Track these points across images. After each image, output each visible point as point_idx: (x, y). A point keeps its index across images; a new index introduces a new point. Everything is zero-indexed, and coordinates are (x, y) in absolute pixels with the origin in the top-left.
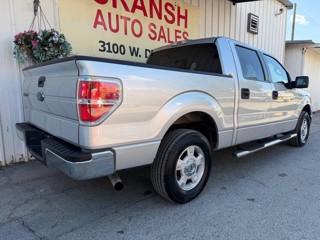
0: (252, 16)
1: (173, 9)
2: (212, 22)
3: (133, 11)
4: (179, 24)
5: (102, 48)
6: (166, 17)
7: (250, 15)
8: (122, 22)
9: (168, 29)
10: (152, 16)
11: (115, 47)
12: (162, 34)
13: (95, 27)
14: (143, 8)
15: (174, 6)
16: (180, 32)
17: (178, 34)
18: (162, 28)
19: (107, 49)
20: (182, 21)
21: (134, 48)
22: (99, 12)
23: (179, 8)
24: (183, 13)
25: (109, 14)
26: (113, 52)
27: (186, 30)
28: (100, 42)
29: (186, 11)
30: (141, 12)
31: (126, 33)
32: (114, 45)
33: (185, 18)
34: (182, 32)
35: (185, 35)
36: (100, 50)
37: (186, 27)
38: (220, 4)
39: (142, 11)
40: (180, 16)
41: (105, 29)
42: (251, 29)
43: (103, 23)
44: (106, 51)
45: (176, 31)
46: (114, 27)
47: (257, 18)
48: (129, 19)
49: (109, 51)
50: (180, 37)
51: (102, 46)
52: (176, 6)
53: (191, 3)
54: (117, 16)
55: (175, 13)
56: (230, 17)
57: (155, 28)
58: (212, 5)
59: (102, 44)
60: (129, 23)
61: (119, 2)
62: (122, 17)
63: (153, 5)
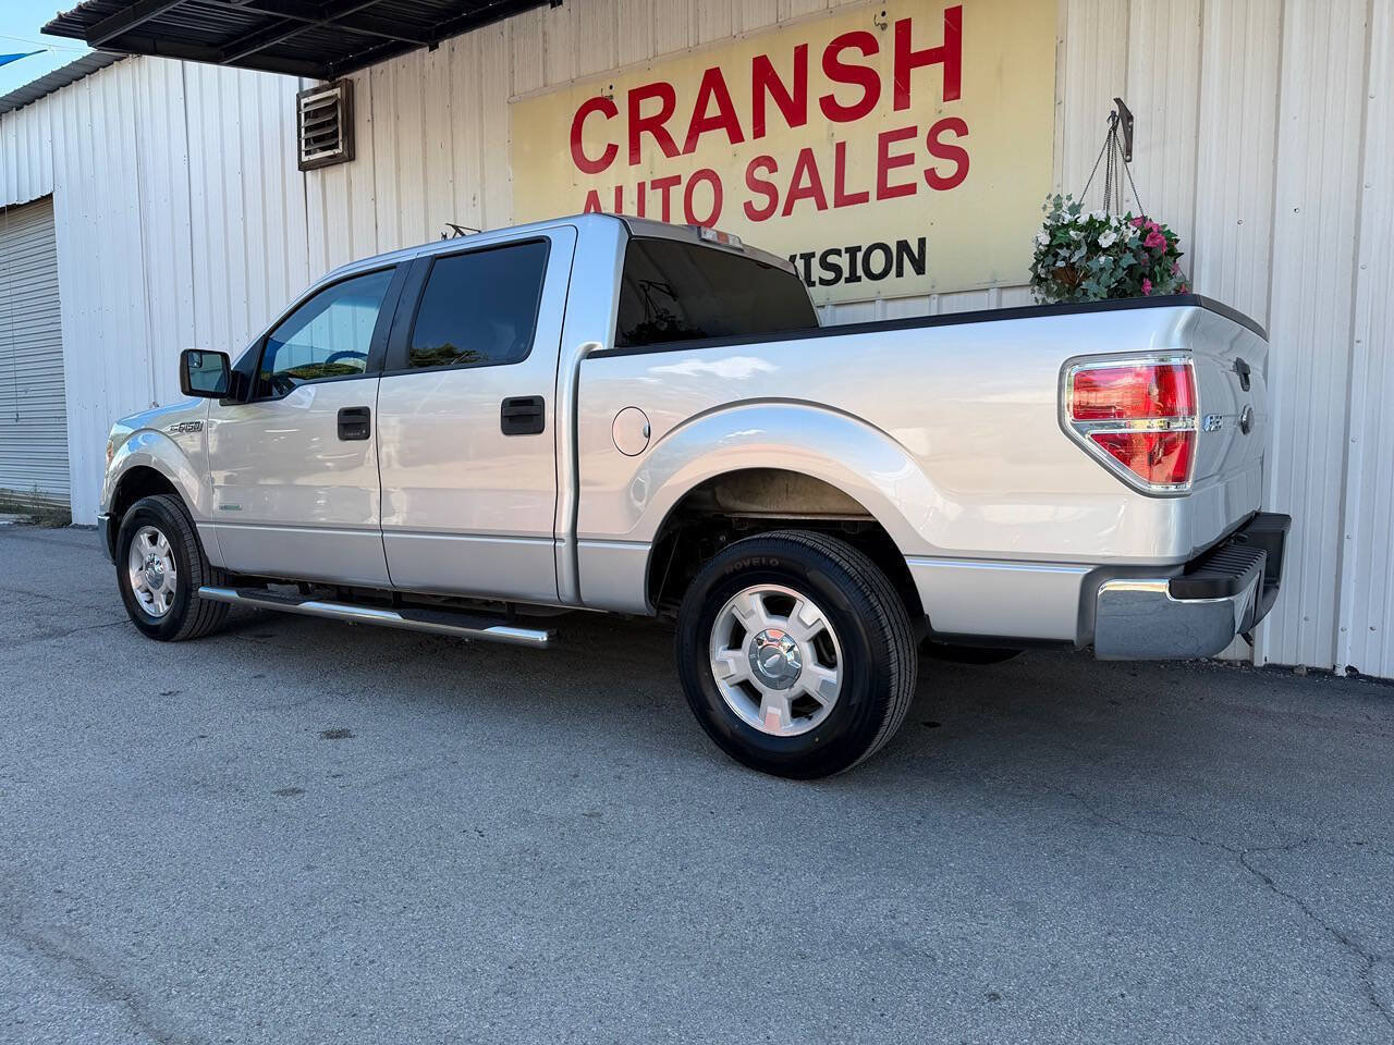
1: (871, 48)
3: (691, 145)
4: (902, 103)
6: (828, 103)
8: (654, 201)
9: (841, 148)
12: (805, 182)
14: (726, 119)
15: (876, 33)
16: (909, 133)
17: (896, 149)
18: (807, 158)
20: (926, 80)
22: (592, 197)
23: (904, 29)
24: (927, 36)
25: (619, 190)
27: (951, 109)
33: (949, 55)
34: (924, 132)
35: (947, 137)
37: (952, 93)
39: (725, 130)
40: (907, 61)
45: (887, 139)
48: (677, 180)
50: (907, 160)
52: (883, 26)
54: (641, 187)
55: (884, 60)
57: (774, 169)
60: (677, 193)
61: (647, 138)
62: (655, 184)
63: (767, 87)
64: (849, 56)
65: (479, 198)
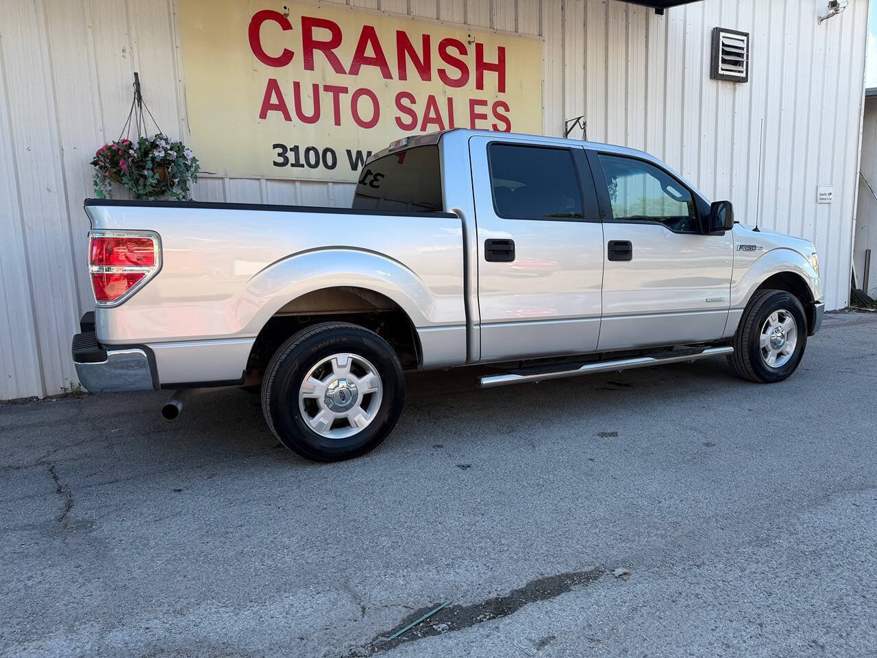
0: (722, 34)
1: (463, 51)
2: (585, 67)
3: (354, 71)
4: (480, 85)
5: (281, 160)
6: (442, 73)
7: (716, 32)
8: (327, 99)
9: (450, 101)
10: (403, 76)
11: (312, 153)
12: (432, 115)
13: (263, 115)
14: (380, 61)
15: (466, 45)
16: (484, 103)
17: (479, 109)
18: (432, 101)
19: (292, 160)
20: (491, 78)
21: (359, 153)
22: (273, 85)
23: (479, 48)
24: (491, 57)
25: (297, 86)
26: (305, 165)
27: (502, 97)
28: (275, 146)
29: (502, 51)
30: (376, 71)
31: (338, 122)
32: (308, 150)
33: (500, 68)
34: (490, 104)
35: (501, 110)
36: (275, 164)
37: (502, 88)
38: (611, 19)
39: (379, 67)
40: (481, 66)
41: (288, 118)
42: (722, 70)
43: (282, 107)
44: (289, 164)
45: (473, 103)
46: (308, 111)
47: (744, 38)
48: (345, 90)
49: (297, 164)
50: (484, 117)
51: (279, 155)
52: (470, 42)
53: (516, 32)
54: (316, 87)
55: (470, 60)
56: (647, 47)
57: (413, 101)
58: (585, 25)
59: (280, 150)
60: (345, 100)
61: (318, 55)
62: (327, 88)
63: (406, 51)
64: (452, 51)
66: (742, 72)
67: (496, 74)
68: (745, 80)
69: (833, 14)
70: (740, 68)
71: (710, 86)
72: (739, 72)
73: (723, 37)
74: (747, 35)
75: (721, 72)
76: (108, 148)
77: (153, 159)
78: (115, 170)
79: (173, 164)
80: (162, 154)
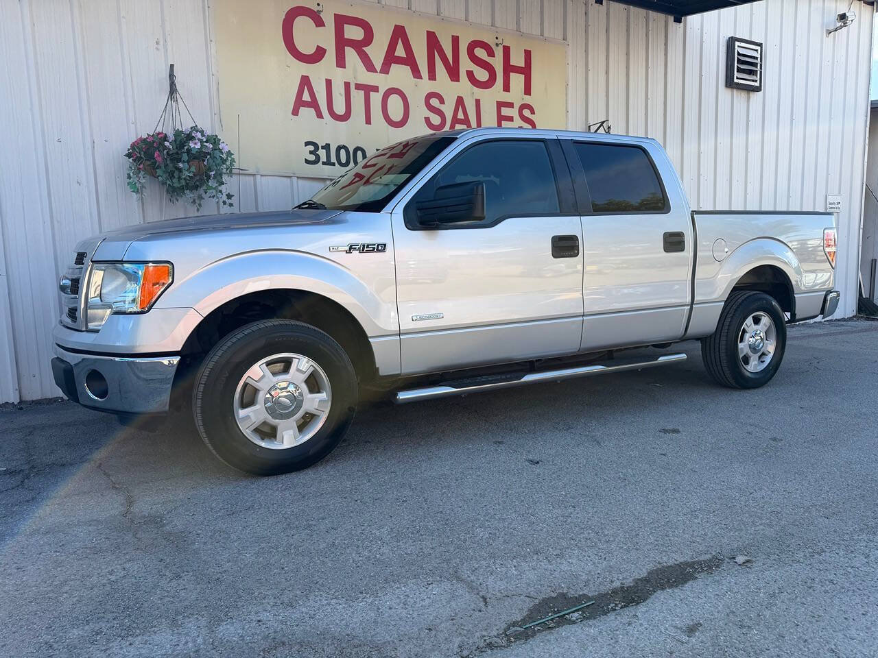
0: (737, 44)
1: (491, 53)
2: (607, 73)
3: (385, 69)
4: (506, 88)
5: (312, 158)
6: (470, 74)
7: (731, 42)
8: (358, 97)
9: (478, 102)
10: (432, 76)
11: (343, 152)
12: (461, 116)
13: (295, 112)
14: (410, 61)
15: (494, 47)
16: (511, 105)
17: (505, 111)
18: (460, 101)
19: (323, 158)
20: (517, 80)
22: (305, 82)
23: (507, 50)
24: (517, 60)
25: (329, 83)
26: (336, 164)
27: (528, 100)
28: (307, 144)
29: (528, 54)
30: (406, 69)
31: (368, 121)
32: (339, 148)
33: (526, 71)
34: (517, 107)
35: (526, 113)
36: (307, 161)
37: (528, 91)
38: (632, 26)
39: (409, 67)
40: (508, 68)
41: (320, 115)
42: (737, 78)
43: (314, 104)
44: (321, 162)
45: (500, 105)
46: (340, 109)
47: (758, 48)
48: (376, 89)
49: (328, 163)
50: (510, 119)
51: (311, 152)
52: (497, 45)
53: (542, 35)
54: (347, 85)
55: (497, 62)
56: (666, 54)
57: (442, 102)
58: (607, 31)
59: (312, 148)
60: (376, 98)
61: (350, 53)
62: (358, 87)
63: (436, 52)
64: (480, 53)
65: (161, 43)
66: (756, 81)
67: (522, 77)
68: (758, 89)
69: (841, 27)
70: (754, 78)
71: (725, 94)
72: (753, 81)
73: (738, 46)
74: (760, 45)
75: (736, 80)
76: (144, 141)
77: (189, 151)
78: (149, 163)
79: (208, 157)
80: (198, 146)
